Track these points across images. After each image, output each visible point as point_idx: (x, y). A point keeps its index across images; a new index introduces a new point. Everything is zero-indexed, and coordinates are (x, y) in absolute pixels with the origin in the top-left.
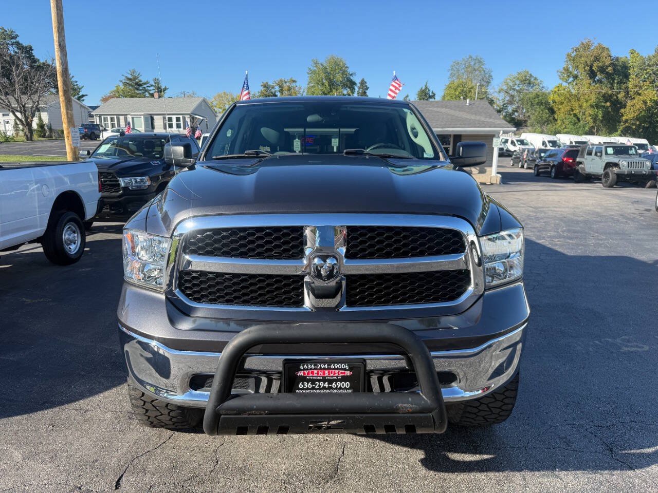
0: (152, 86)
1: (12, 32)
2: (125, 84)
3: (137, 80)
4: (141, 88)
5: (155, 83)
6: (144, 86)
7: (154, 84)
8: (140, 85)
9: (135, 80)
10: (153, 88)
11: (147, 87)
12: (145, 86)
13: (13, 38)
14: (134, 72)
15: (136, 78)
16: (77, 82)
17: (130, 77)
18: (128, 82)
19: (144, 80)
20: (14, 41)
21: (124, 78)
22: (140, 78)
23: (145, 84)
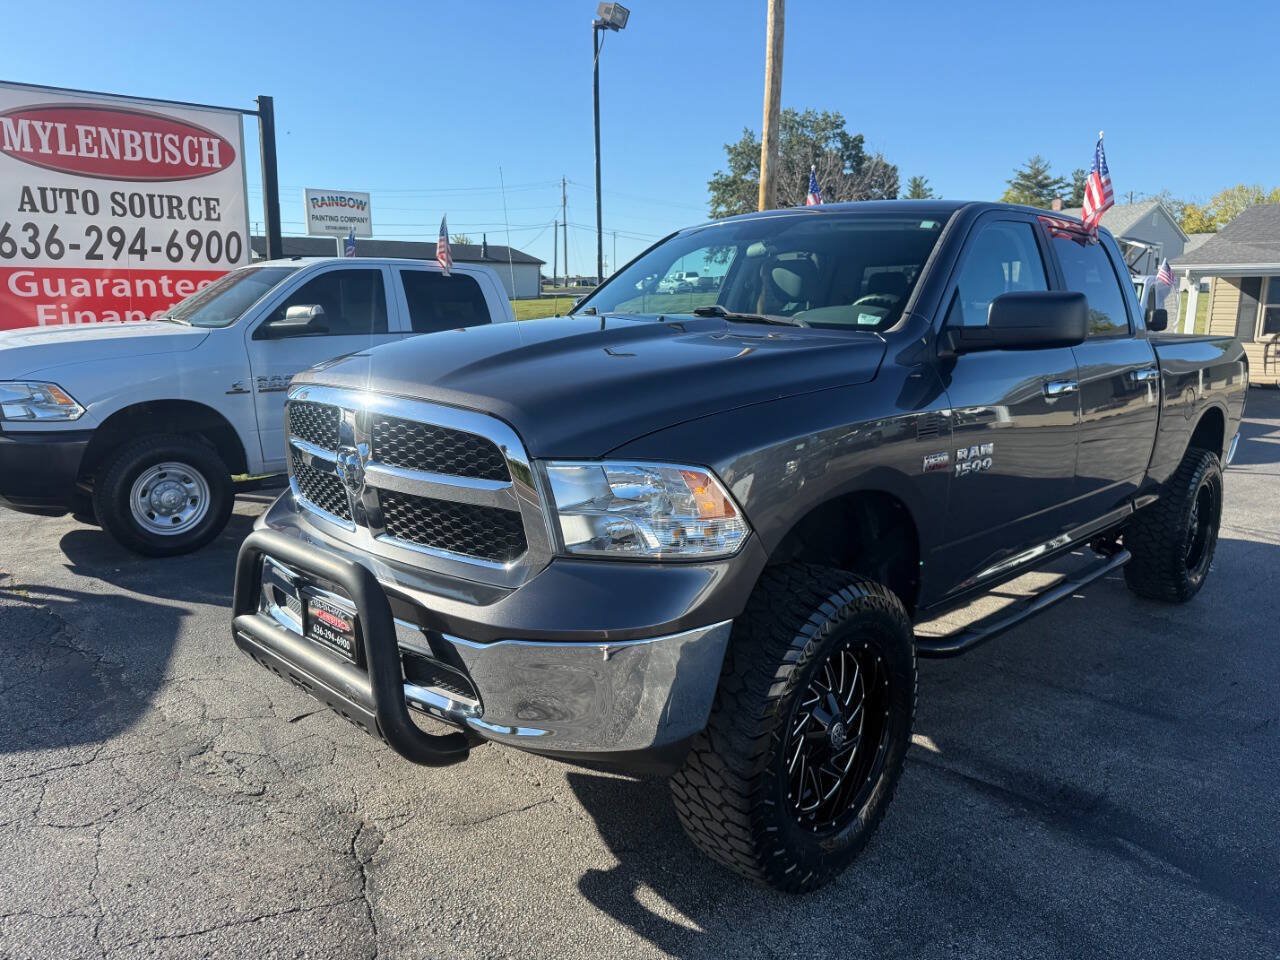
0: (1068, 185)
1: (838, 117)
2: (1016, 186)
3: (1040, 178)
4: (1045, 192)
5: (1076, 180)
6: (1052, 188)
7: (1072, 182)
8: (1045, 186)
9: (1036, 177)
10: (1070, 189)
11: (1059, 188)
12: (1056, 187)
13: (838, 127)
14: (1038, 161)
15: (1038, 172)
16: (931, 190)
17: (1028, 171)
18: (1022, 182)
19: (1053, 175)
20: (839, 131)
21: (1015, 175)
22: (1046, 173)
23: (1056, 182)
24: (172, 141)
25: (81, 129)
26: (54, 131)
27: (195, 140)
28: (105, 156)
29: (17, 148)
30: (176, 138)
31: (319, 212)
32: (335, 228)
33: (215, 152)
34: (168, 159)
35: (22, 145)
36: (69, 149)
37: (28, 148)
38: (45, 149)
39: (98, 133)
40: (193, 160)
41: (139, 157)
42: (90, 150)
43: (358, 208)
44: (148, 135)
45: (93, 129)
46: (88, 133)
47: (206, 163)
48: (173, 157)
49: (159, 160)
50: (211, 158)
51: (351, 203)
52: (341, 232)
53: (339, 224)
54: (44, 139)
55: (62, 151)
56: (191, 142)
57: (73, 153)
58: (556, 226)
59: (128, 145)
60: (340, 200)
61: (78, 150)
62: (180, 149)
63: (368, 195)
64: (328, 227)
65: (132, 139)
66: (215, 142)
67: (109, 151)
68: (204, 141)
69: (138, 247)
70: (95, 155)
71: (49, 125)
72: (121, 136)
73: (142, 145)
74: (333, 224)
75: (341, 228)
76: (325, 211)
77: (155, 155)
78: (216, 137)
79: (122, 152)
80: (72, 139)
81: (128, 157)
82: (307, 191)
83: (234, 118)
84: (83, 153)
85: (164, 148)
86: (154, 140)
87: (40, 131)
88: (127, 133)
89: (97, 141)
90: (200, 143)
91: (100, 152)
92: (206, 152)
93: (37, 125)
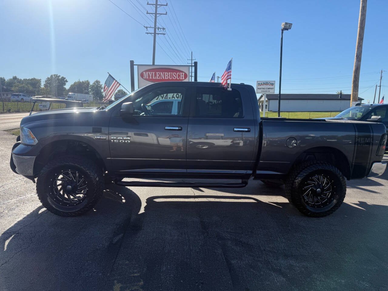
24: (174, 74)
25: (157, 73)
26: (152, 74)
27: (179, 73)
28: (161, 78)
29: (146, 78)
30: (175, 73)
31: (260, 87)
32: (264, 91)
33: (183, 76)
34: (173, 78)
35: (147, 77)
36: (155, 77)
37: (148, 78)
38: (151, 78)
39: (160, 74)
40: (178, 78)
41: (168, 78)
42: (159, 77)
43: (271, 85)
44: (170, 73)
45: (159, 73)
46: (158, 74)
47: (181, 79)
48: (174, 77)
49: (171, 79)
50: (182, 77)
51: (270, 84)
52: (266, 92)
53: (265, 90)
54: (151, 75)
55: (154, 78)
56: (178, 74)
57: (155, 78)
58: (376, 87)
59: (166, 76)
60: (266, 83)
61: (156, 77)
62: (176, 76)
63: (275, 81)
64: (262, 91)
65: (167, 74)
66: (183, 73)
67: (162, 77)
68: (181, 73)
69: (166, 98)
70: (159, 78)
71: (152, 73)
72: (165, 74)
73: (169, 76)
74: (264, 90)
75: (265, 91)
76: (262, 87)
77: (171, 78)
78: (183, 72)
79: (165, 77)
80: (155, 75)
81: (166, 78)
82: (257, 81)
83: (188, 68)
84: (157, 78)
85: (173, 76)
86: (171, 74)
87: (150, 74)
88: (166, 73)
89: (160, 75)
90: (180, 74)
91: (160, 78)
92: (181, 76)
93: (149, 73)
